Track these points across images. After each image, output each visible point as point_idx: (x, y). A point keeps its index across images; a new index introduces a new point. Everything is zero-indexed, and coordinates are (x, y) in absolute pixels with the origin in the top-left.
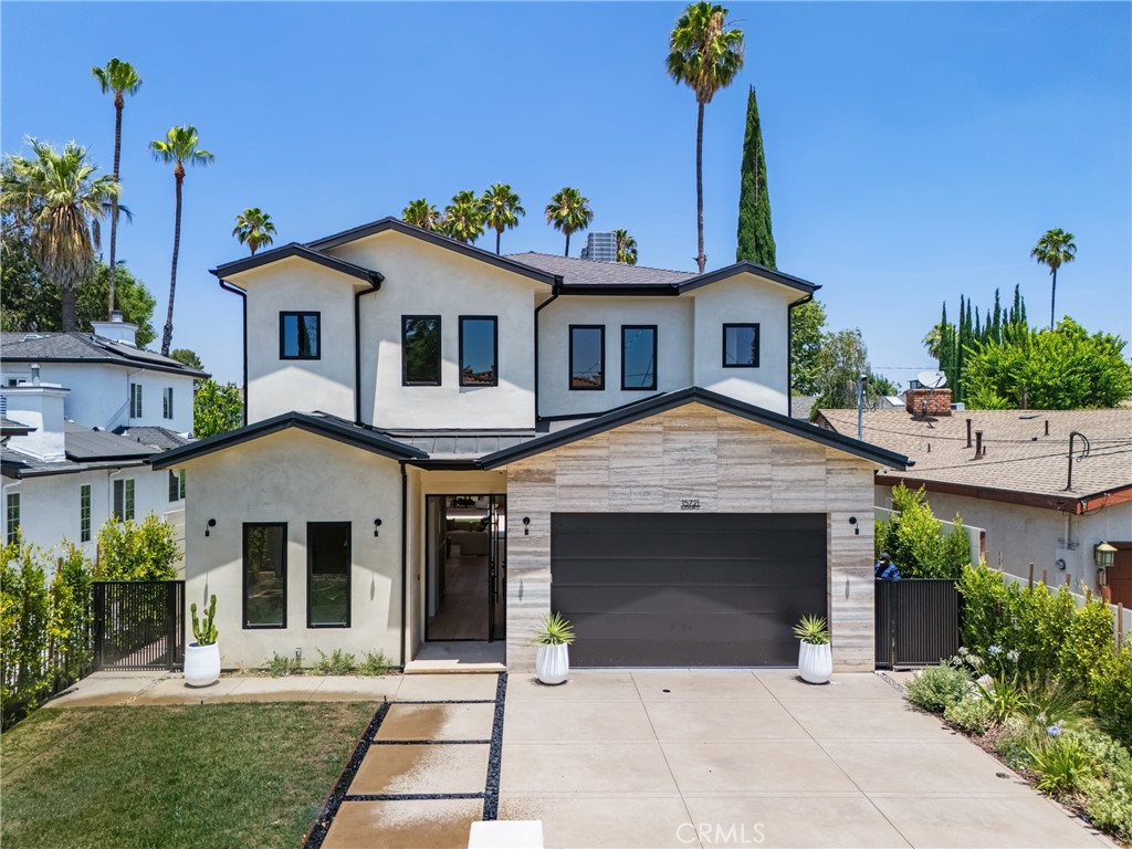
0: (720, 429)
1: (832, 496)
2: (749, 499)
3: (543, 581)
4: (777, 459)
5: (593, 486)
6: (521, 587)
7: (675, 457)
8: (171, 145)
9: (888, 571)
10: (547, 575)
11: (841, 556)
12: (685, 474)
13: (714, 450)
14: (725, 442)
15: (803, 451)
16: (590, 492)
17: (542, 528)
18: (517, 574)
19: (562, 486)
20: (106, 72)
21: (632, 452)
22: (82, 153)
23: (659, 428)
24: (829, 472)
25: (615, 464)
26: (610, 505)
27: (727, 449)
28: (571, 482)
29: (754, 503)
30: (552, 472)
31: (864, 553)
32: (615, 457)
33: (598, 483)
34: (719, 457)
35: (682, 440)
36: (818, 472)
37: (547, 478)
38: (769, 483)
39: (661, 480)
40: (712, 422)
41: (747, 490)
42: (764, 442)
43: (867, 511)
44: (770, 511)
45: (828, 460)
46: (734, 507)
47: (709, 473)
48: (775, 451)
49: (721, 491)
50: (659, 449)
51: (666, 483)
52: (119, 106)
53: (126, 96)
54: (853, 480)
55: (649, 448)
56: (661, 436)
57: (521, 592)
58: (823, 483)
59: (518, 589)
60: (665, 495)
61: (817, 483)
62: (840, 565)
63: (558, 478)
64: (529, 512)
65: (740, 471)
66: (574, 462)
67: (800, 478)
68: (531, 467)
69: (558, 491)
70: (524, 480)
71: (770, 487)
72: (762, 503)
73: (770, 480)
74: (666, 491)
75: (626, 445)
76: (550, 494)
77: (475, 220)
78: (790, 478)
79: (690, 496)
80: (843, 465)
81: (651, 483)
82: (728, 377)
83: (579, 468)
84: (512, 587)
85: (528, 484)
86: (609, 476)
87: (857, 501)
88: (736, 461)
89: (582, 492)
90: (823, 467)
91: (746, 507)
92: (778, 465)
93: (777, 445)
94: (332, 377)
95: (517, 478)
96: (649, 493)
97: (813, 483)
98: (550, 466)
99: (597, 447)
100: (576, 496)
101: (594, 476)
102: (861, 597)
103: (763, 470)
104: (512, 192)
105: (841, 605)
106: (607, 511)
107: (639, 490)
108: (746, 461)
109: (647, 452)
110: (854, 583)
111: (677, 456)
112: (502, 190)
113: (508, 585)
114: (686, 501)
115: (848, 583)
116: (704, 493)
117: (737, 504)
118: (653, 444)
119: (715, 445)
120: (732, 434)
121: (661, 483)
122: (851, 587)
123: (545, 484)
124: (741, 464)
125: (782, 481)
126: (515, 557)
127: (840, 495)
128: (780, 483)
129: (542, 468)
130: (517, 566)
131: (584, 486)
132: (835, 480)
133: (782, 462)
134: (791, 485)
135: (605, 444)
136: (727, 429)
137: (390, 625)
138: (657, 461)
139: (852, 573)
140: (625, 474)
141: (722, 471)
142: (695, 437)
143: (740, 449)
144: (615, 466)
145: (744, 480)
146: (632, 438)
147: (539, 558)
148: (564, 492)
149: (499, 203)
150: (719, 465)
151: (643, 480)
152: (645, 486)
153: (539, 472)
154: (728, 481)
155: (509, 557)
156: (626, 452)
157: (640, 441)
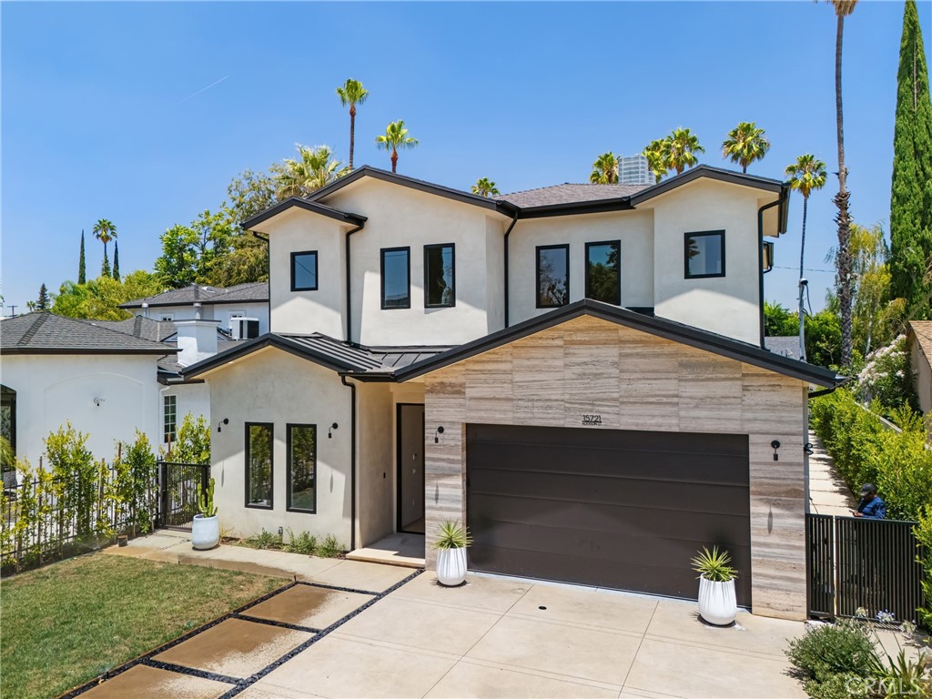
0: (621, 342)
1: (749, 415)
2: (654, 416)
3: (455, 487)
4: (686, 373)
5: (498, 399)
6: (437, 491)
7: (576, 371)
8: (390, 137)
9: (870, 505)
10: (459, 481)
11: (761, 484)
12: (586, 389)
13: (615, 364)
14: (627, 355)
15: (715, 365)
16: (496, 405)
17: (455, 437)
18: (433, 478)
19: (472, 399)
20: (344, 91)
21: (534, 366)
22: (328, 152)
23: (560, 342)
24: (745, 388)
25: (518, 377)
26: (514, 418)
27: (629, 363)
28: (479, 395)
29: (660, 420)
30: (463, 385)
31: (789, 482)
32: (518, 371)
33: (502, 396)
34: (621, 371)
35: (583, 354)
36: (734, 388)
37: (458, 390)
38: (675, 400)
39: (562, 394)
40: (613, 336)
41: (652, 406)
42: (670, 355)
43: (794, 434)
44: (677, 430)
45: (744, 375)
46: (637, 425)
47: (609, 387)
48: (682, 365)
49: (623, 407)
50: (559, 363)
51: (567, 397)
52: (353, 114)
53: (357, 106)
54: (776, 398)
55: (550, 362)
56: (561, 350)
57: (437, 495)
58: (739, 400)
59: (434, 493)
60: (567, 409)
61: (733, 400)
62: (760, 494)
63: (467, 391)
64: (444, 422)
65: (643, 387)
66: (481, 376)
67: (712, 394)
68: (445, 380)
69: (467, 403)
70: (439, 392)
71: (677, 404)
72: (667, 421)
73: (677, 396)
74: (567, 405)
75: (528, 359)
76: (461, 405)
77: (658, 164)
78: (700, 395)
79: (591, 411)
80: (763, 381)
81: (553, 397)
82: (690, 289)
83: (486, 381)
84: (430, 490)
85: (442, 395)
86: (513, 390)
87: (780, 422)
88: (638, 375)
89: (488, 405)
90: (739, 383)
91: (651, 425)
92: (686, 380)
93: (683, 359)
94: (326, 304)
95: (433, 390)
96: (550, 407)
97: (728, 400)
98: (461, 379)
99: (501, 362)
100: (484, 408)
101: (500, 389)
102: (787, 533)
103: (670, 386)
104: (691, 135)
105: (762, 540)
106: (511, 423)
107: (542, 404)
108: (649, 375)
109: (549, 367)
110: (778, 516)
111: (578, 370)
112: (681, 134)
113: (426, 488)
114: (587, 416)
115: (770, 515)
116: (606, 409)
117: (641, 421)
118: (554, 358)
119: (616, 359)
120: (635, 348)
121: (562, 397)
122: (775, 521)
123: (458, 396)
124: (644, 379)
125: (691, 398)
126: (431, 463)
127: (758, 415)
128: (688, 400)
129: (453, 381)
130: (434, 472)
131: (491, 399)
132: (751, 398)
133: (690, 377)
134: (701, 402)
135: (509, 358)
136: (629, 342)
137: (344, 515)
138: (558, 376)
139: (776, 505)
140: (528, 387)
141: (624, 386)
142: (595, 351)
143: (642, 364)
144: (517, 379)
145: (648, 396)
146: (535, 353)
147: (452, 465)
148: (472, 403)
149: (679, 146)
150: (621, 380)
151: (544, 394)
152: (547, 400)
153: (451, 385)
154: (631, 396)
155: (427, 463)
156: (528, 366)
157: (542, 356)
